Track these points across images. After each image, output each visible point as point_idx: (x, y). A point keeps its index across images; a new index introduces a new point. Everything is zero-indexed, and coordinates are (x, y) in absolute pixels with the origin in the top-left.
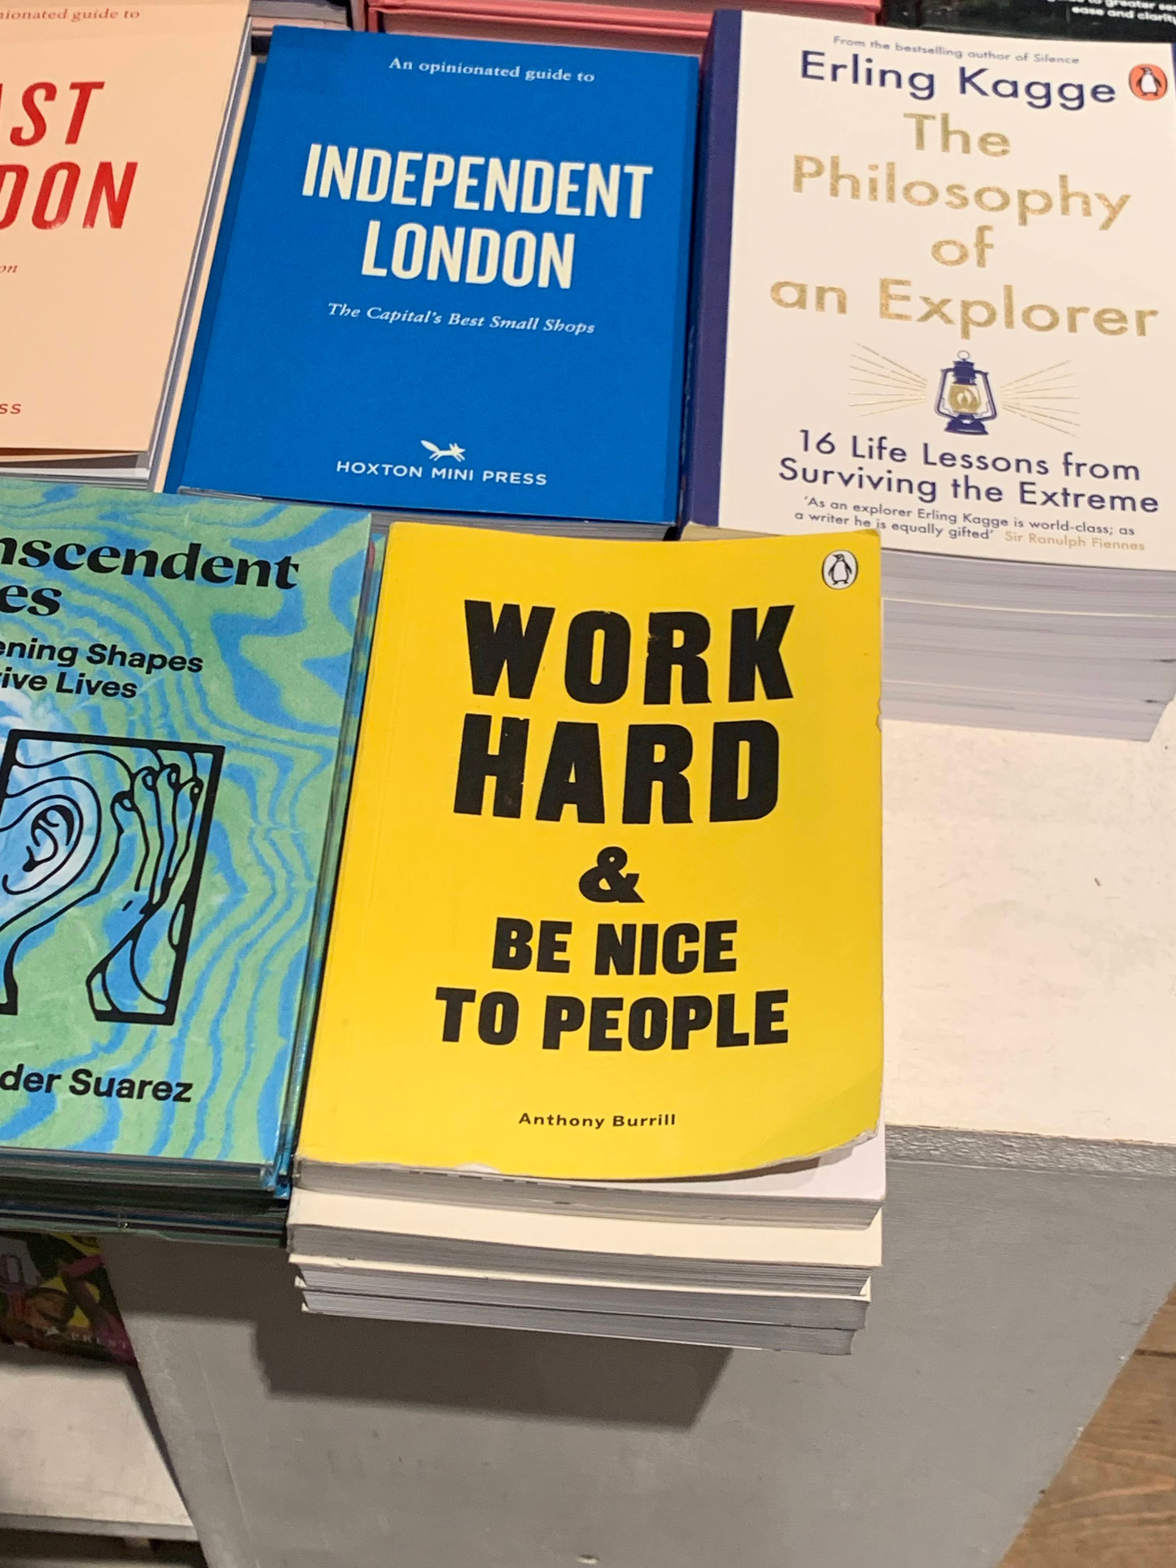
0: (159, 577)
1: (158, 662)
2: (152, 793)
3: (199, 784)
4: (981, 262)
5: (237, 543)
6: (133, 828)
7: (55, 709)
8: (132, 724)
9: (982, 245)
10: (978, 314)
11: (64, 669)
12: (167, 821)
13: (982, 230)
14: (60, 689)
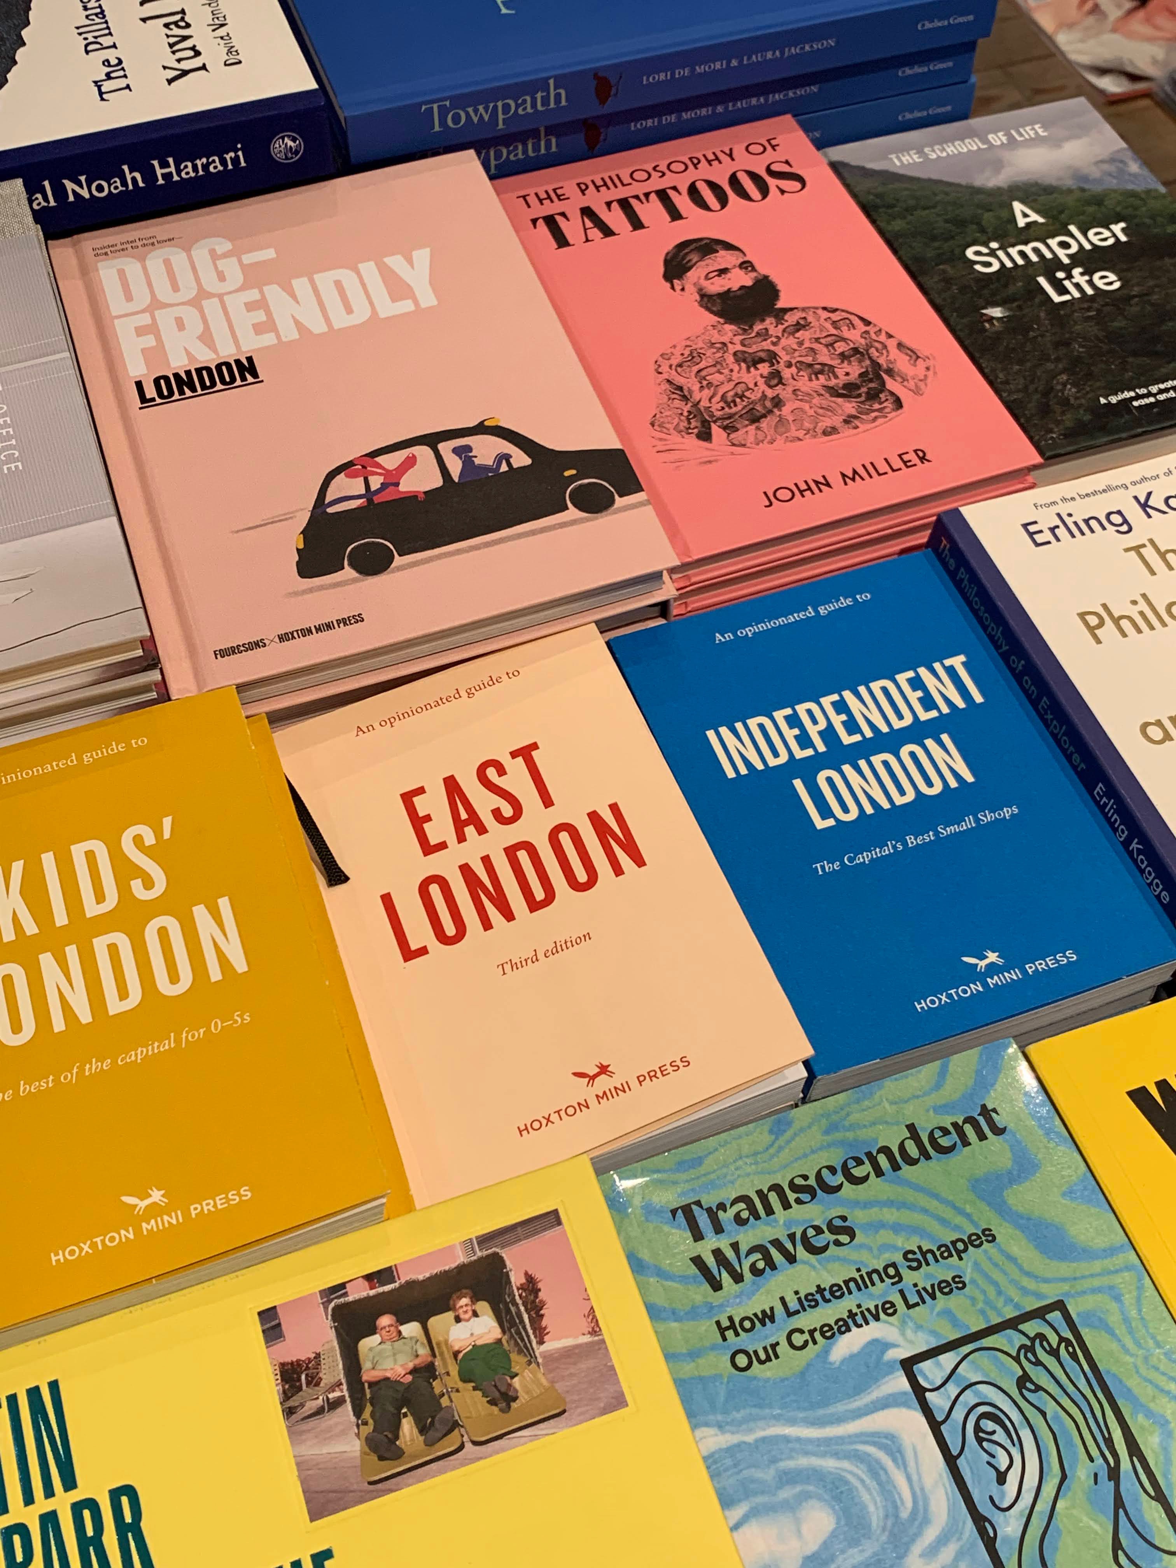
0: (908, 1170)
1: (960, 1246)
2: (1040, 1368)
3: (1069, 1343)
5: (938, 1110)
6: (1051, 1408)
7: (919, 1327)
8: (983, 1312)
12: (1070, 1389)
14: (909, 1307)
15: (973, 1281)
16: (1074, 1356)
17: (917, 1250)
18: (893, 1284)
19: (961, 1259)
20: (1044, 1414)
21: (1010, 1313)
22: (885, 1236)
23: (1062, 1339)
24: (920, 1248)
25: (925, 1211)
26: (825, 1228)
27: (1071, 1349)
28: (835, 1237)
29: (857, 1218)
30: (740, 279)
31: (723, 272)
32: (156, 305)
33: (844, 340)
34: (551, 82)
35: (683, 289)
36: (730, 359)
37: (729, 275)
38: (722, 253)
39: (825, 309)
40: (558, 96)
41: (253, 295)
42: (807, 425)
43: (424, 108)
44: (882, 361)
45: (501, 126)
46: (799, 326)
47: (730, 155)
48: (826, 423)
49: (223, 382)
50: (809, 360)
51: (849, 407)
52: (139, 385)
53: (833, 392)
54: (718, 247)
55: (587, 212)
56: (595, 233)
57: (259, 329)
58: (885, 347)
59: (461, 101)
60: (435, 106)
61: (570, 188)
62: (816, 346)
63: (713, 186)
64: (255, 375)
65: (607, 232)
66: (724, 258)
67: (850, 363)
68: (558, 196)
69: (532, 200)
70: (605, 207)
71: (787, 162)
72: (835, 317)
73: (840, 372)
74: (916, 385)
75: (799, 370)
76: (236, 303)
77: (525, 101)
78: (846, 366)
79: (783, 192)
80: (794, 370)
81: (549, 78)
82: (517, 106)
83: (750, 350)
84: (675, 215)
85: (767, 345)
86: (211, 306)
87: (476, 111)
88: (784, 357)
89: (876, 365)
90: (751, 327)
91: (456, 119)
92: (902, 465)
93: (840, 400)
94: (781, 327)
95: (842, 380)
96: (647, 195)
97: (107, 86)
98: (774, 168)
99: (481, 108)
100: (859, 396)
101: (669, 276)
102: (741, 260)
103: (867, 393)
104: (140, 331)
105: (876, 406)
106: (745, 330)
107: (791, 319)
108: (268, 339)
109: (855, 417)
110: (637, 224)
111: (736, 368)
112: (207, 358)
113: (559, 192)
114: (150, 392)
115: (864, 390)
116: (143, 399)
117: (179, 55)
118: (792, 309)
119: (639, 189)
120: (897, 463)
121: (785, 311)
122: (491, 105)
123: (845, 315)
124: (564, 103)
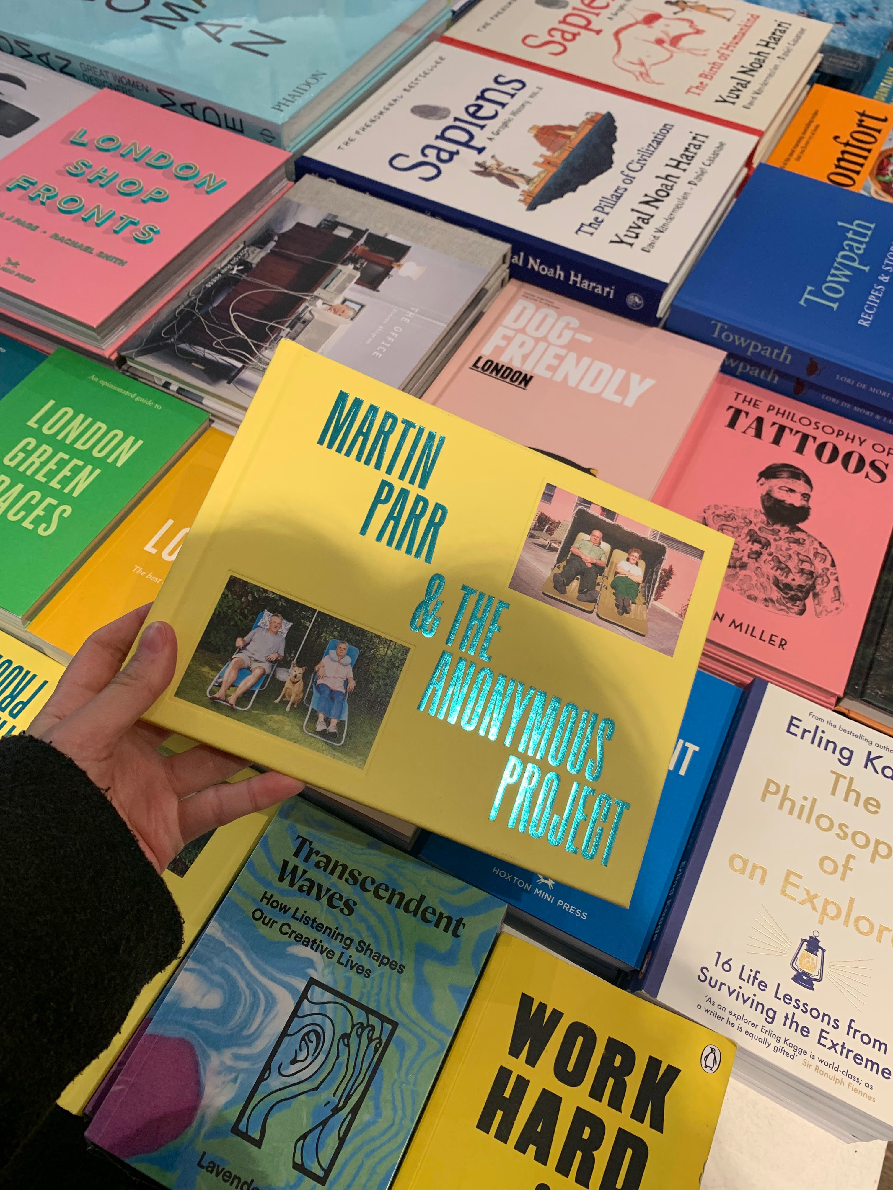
0: (401, 911)
1: (385, 961)
2: (358, 1039)
3: (380, 1043)
4: (843, 878)
5: (442, 902)
6: (343, 1058)
7: (333, 973)
8: (362, 994)
9: (846, 867)
10: (832, 910)
11: (344, 950)
12: (360, 1060)
13: (849, 857)
14: (338, 962)
15: (373, 979)
16: (376, 1050)
17: (367, 944)
18: (343, 947)
19: (379, 966)
20: (338, 1057)
21: (372, 1006)
22: (362, 927)
23: (379, 1038)
24: (369, 945)
25: (388, 934)
26: (344, 900)
27: (378, 1046)
28: (343, 907)
29: (360, 909)
30: (796, 500)
31: (791, 491)
32: (523, 331)
33: (812, 563)
34: (786, 348)
35: (762, 485)
36: (746, 530)
37: (792, 494)
38: (802, 482)
39: (820, 543)
40: (786, 358)
41: (563, 352)
42: (745, 587)
43: (713, 322)
44: (818, 588)
45: (749, 354)
46: (797, 541)
47: (861, 443)
48: (755, 593)
49: (511, 379)
50: (782, 559)
51: (775, 594)
52: (480, 358)
53: (776, 582)
54: (803, 479)
55: (760, 421)
56: (752, 432)
57: (549, 368)
58: (828, 582)
59: (733, 329)
60: (719, 325)
61: (764, 405)
62: (795, 557)
63: (835, 451)
64: (526, 385)
65: (758, 434)
66: (800, 486)
67: (802, 575)
68: (755, 404)
69: (741, 398)
70: (771, 423)
71: (887, 466)
72: (821, 550)
73: (791, 576)
74: (821, 612)
75: (772, 560)
76: (552, 351)
77: (767, 349)
78: (797, 577)
79: (867, 476)
80: (770, 558)
81: (786, 345)
82: (762, 349)
83: (759, 534)
84: (800, 449)
85: (771, 538)
86: (542, 345)
87: (739, 339)
88: (772, 549)
89: (813, 587)
90: (773, 524)
91: (728, 337)
92: (767, 640)
93: (775, 588)
94: (788, 535)
95: (789, 580)
96: (797, 432)
97: (585, 228)
98: (877, 463)
99: (742, 339)
100: (787, 594)
101: (762, 475)
102: (807, 492)
103: (792, 596)
104: (505, 337)
105: (789, 605)
106: (768, 523)
107: (798, 535)
108: (548, 374)
109: (773, 601)
110: (777, 441)
111: (743, 536)
112: (516, 365)
113: (758, 403)
114: (480, 364)
115: (793, 593)
116: (475, 365)
117: (629, 234)
118: (803, 531)
119: (796, 426)
120: (766, 637)
121: (799, 529)
122: (748, 341)
123: (827, 553)
124: (788, 362)
